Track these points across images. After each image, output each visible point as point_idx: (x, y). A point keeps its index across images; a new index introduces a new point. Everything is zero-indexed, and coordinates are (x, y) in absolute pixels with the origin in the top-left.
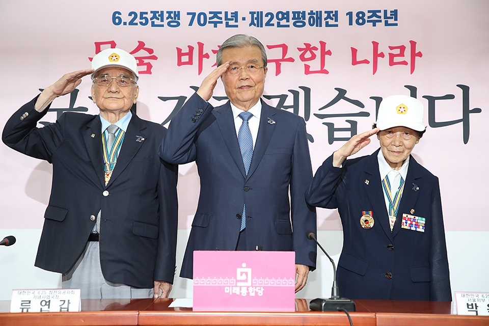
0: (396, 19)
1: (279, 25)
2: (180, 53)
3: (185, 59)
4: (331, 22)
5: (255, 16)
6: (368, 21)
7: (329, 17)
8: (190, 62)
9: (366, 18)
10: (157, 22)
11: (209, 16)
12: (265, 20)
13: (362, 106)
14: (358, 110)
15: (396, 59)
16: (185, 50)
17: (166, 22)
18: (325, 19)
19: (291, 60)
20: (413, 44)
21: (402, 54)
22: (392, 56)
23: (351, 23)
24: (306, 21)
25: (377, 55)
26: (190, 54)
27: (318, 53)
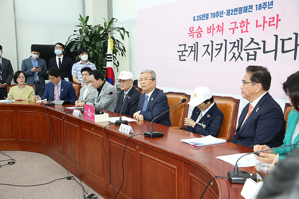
0: (272, 5)
1: (235, 14)
2: (208, 29)
3: (209, 31)
4: (250, 10)
5: (228, 11)
6: (263, 8)
7: (250, 8)
8: (210, 32)
9: (262, 6)
10: (203, 18)
11: (216, 14)
12: (231, 12)
13: (259, 45)
14: (257, 47)
15: (271, 23)
16: (209, 28)
17: (205, 17)
18: (249, 9)
19: (237, 28)
20: (278, 15)
21: (273, 21)
22: (270, 22)
23: (257, 10)
24: (243, 11)
25: (265, 22)
26: (210, 29)
27: (245, 24)
